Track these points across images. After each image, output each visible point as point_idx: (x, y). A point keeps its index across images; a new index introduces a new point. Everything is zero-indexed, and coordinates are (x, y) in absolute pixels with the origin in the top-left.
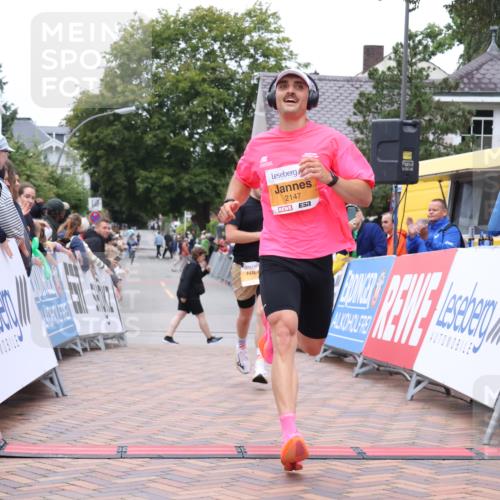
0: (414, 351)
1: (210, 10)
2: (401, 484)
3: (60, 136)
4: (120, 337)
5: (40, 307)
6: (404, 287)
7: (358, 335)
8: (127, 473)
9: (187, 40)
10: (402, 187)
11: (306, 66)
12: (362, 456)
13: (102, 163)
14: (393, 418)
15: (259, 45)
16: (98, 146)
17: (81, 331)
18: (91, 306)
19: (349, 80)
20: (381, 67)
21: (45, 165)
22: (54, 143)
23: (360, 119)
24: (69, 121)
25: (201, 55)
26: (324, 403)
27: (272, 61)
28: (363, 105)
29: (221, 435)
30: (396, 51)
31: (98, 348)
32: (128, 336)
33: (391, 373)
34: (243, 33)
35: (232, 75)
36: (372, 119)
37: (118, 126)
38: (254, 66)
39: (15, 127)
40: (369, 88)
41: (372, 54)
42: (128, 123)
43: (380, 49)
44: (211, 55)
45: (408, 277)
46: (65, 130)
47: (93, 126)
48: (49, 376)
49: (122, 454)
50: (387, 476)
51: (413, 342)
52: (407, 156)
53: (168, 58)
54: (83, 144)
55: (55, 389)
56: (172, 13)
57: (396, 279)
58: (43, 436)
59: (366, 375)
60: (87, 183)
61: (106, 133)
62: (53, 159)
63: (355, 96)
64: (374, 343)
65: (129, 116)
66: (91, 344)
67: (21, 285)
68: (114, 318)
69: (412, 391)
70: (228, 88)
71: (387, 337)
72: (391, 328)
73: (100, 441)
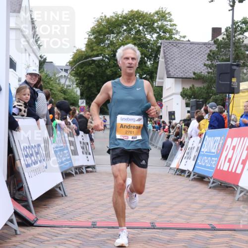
0: (239, 176)
1: (137, 12)
2: (234, 243)
3: (66, 71)
4: (93, 167)
5: (56, 152)
6: (234, 144)
7: (211, 168)
8: (97, 235)
9: (127, 25)
10: (232, 95)
11: (184, 37)
12: (213, 229)
13: (86, 83)
14: (229, 209)
15: (161, 27)
16: (84, 75)
17: (77, 164)
18: (80, 150)
19: (205, 44)
20: (220, 38)
21: (59, 84)
22: (63, 73)
23: (209, 63)
24: (70, 63)
25: (133, 32)
26: (194, 201)
27: (168, 35)
28: (212, 56)
29: (143, 217)
30: (227, 30)
31: (82, 172)
32: (98, 168)
33: (227, 187)
34: (154, 22)
35: (148, 42)
36: (216, 63)
37: (93, 66)
38: (159, 37)
39: (45, 66)
40: (214, 48)
41: (216, 31)
42: (98, 64)
43: (220, 29)
44: (138, 32)
45: (235, 139)
46: (69, 68)
47: (82, 66)
48: (59, 186)
49: (94, 226)
50: (226, 239)
51: (239, 171)
52: (234, 80)
53: (118, 33)
54: (77, 74)
55: (61, 192)
56: (119, 13)
57: (229, 140)
58: (55, 216)
59: (215, 188)
60: (79, 93)
61: (88, 69)
62: (62, 81)
63: (208, 51)
64: (219, 172)
65: (99, 61)
66: (79, 170)
67: (46, 142)
68: (90, 157)
69: (238, 196)
70: (147, 48)
71: (225, 169)
72: (227, 164)
73: (84, 219)
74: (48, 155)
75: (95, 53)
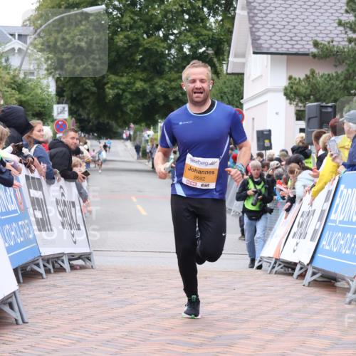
3: (22, 37)
4: (86, 257)
7: (352, 257)
17: (46, 251)
18: (55, 219)
21: (7, 68)
22: (16, 44)
23: (351, 18)
24: (32, 21)
26: (314, 332)
31: (62, 269)
32: (97, 259)
46: (29, 30)
48: (9, 301)
55: (14, 315)
60: (52, 89)
62: (15, 62)
66: (55, 264)
68: (80, 236)
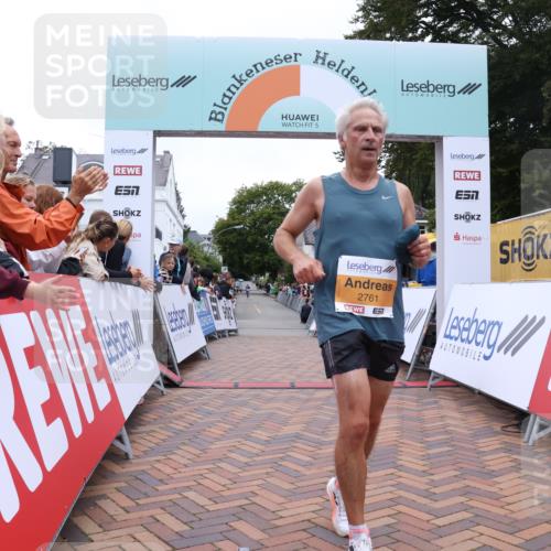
1: (277, 183)
3: (209, 239)
4: (235, 331)
5: (200, 317)
8: (239, 396)
9: (267, 195)
13: (228, 250)
16: (226, 243)
17: (219, 328)
18: (222, 315)
21: (202, 252)
22: (206, 242)
24: (214, 232)
25: (273, 202)
29: (283, 377)
31: (225, 336)
32: (240, 332)
34: (292, 192)
37: (235, 234)
39: (189, 235)
42: (240, 232)
44: (277, 202)
46: (212, 236)
47: (224, 234)
48: (203, 349)
49: (236, 387)
53: (259, 203)
54: (219, 242)
55: (205, 355)
56: (259, 184)
58: (199, 378)
60: (221, 259)
61: (232, 238)
62: (206, 249)
65: (240, 229)
66: (222, 334)
67: (190, 307)
68: (233, 322)
73: (226, 381)
74: (192, 321)
75: (237, 222)
